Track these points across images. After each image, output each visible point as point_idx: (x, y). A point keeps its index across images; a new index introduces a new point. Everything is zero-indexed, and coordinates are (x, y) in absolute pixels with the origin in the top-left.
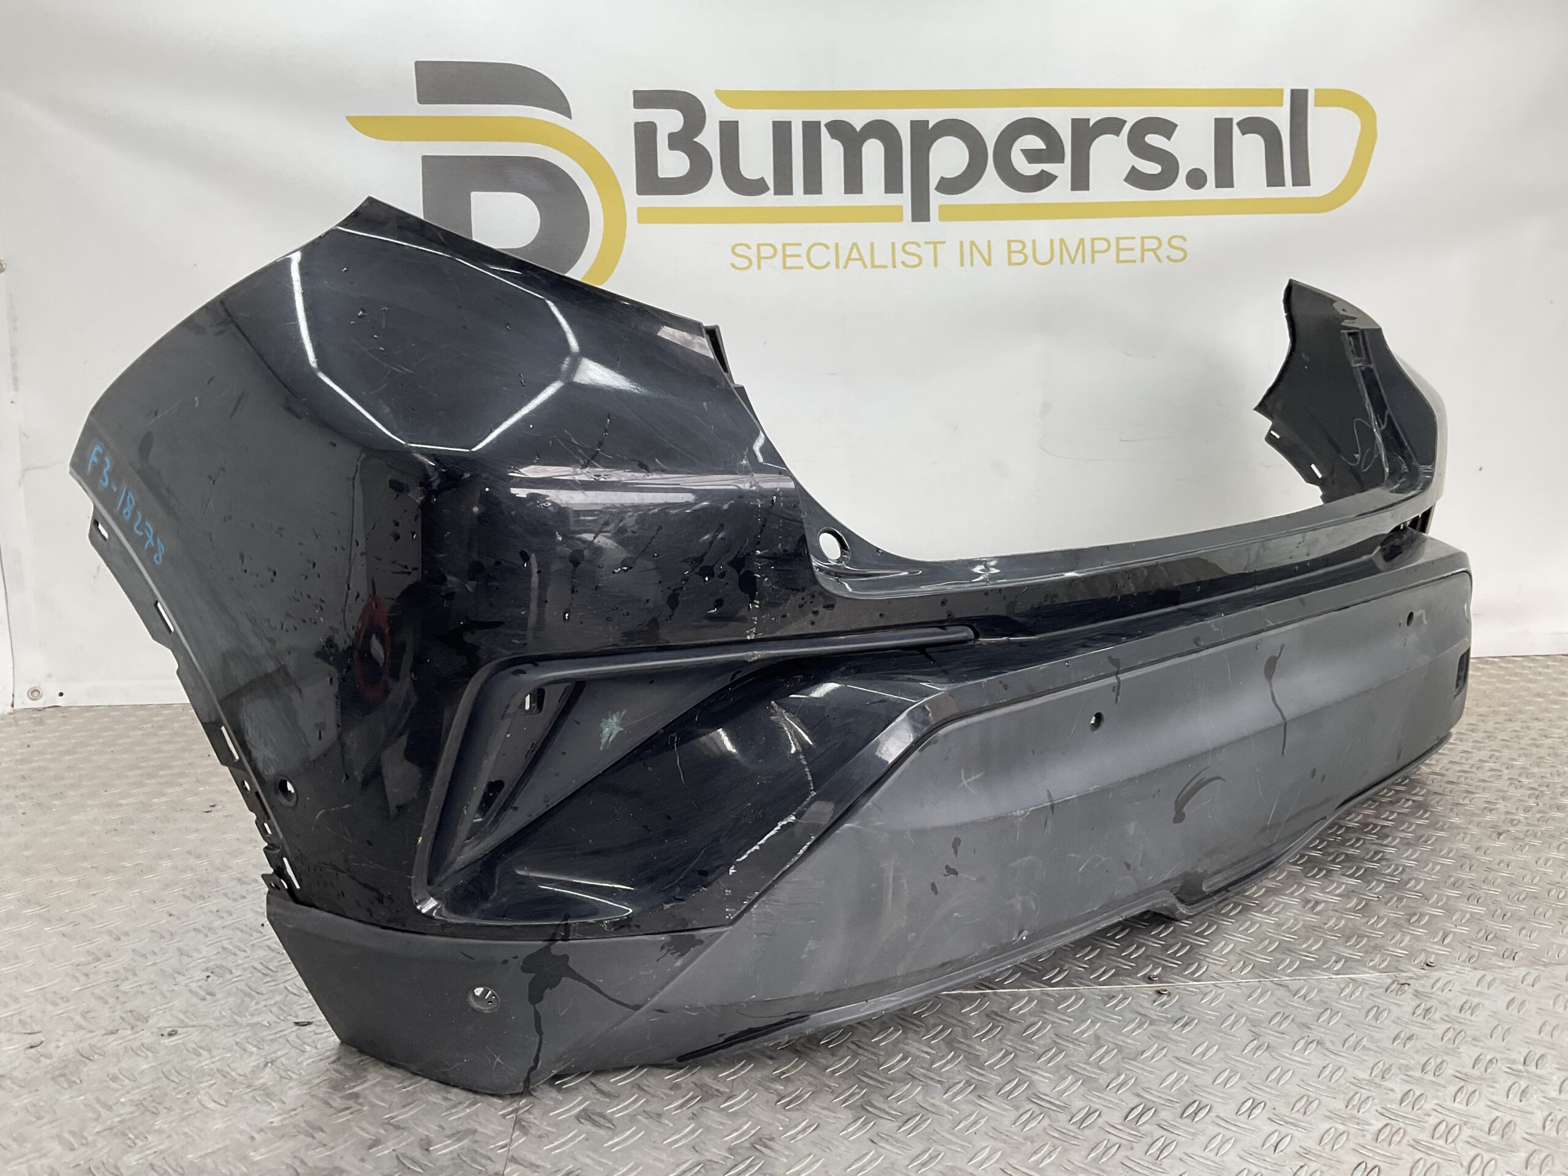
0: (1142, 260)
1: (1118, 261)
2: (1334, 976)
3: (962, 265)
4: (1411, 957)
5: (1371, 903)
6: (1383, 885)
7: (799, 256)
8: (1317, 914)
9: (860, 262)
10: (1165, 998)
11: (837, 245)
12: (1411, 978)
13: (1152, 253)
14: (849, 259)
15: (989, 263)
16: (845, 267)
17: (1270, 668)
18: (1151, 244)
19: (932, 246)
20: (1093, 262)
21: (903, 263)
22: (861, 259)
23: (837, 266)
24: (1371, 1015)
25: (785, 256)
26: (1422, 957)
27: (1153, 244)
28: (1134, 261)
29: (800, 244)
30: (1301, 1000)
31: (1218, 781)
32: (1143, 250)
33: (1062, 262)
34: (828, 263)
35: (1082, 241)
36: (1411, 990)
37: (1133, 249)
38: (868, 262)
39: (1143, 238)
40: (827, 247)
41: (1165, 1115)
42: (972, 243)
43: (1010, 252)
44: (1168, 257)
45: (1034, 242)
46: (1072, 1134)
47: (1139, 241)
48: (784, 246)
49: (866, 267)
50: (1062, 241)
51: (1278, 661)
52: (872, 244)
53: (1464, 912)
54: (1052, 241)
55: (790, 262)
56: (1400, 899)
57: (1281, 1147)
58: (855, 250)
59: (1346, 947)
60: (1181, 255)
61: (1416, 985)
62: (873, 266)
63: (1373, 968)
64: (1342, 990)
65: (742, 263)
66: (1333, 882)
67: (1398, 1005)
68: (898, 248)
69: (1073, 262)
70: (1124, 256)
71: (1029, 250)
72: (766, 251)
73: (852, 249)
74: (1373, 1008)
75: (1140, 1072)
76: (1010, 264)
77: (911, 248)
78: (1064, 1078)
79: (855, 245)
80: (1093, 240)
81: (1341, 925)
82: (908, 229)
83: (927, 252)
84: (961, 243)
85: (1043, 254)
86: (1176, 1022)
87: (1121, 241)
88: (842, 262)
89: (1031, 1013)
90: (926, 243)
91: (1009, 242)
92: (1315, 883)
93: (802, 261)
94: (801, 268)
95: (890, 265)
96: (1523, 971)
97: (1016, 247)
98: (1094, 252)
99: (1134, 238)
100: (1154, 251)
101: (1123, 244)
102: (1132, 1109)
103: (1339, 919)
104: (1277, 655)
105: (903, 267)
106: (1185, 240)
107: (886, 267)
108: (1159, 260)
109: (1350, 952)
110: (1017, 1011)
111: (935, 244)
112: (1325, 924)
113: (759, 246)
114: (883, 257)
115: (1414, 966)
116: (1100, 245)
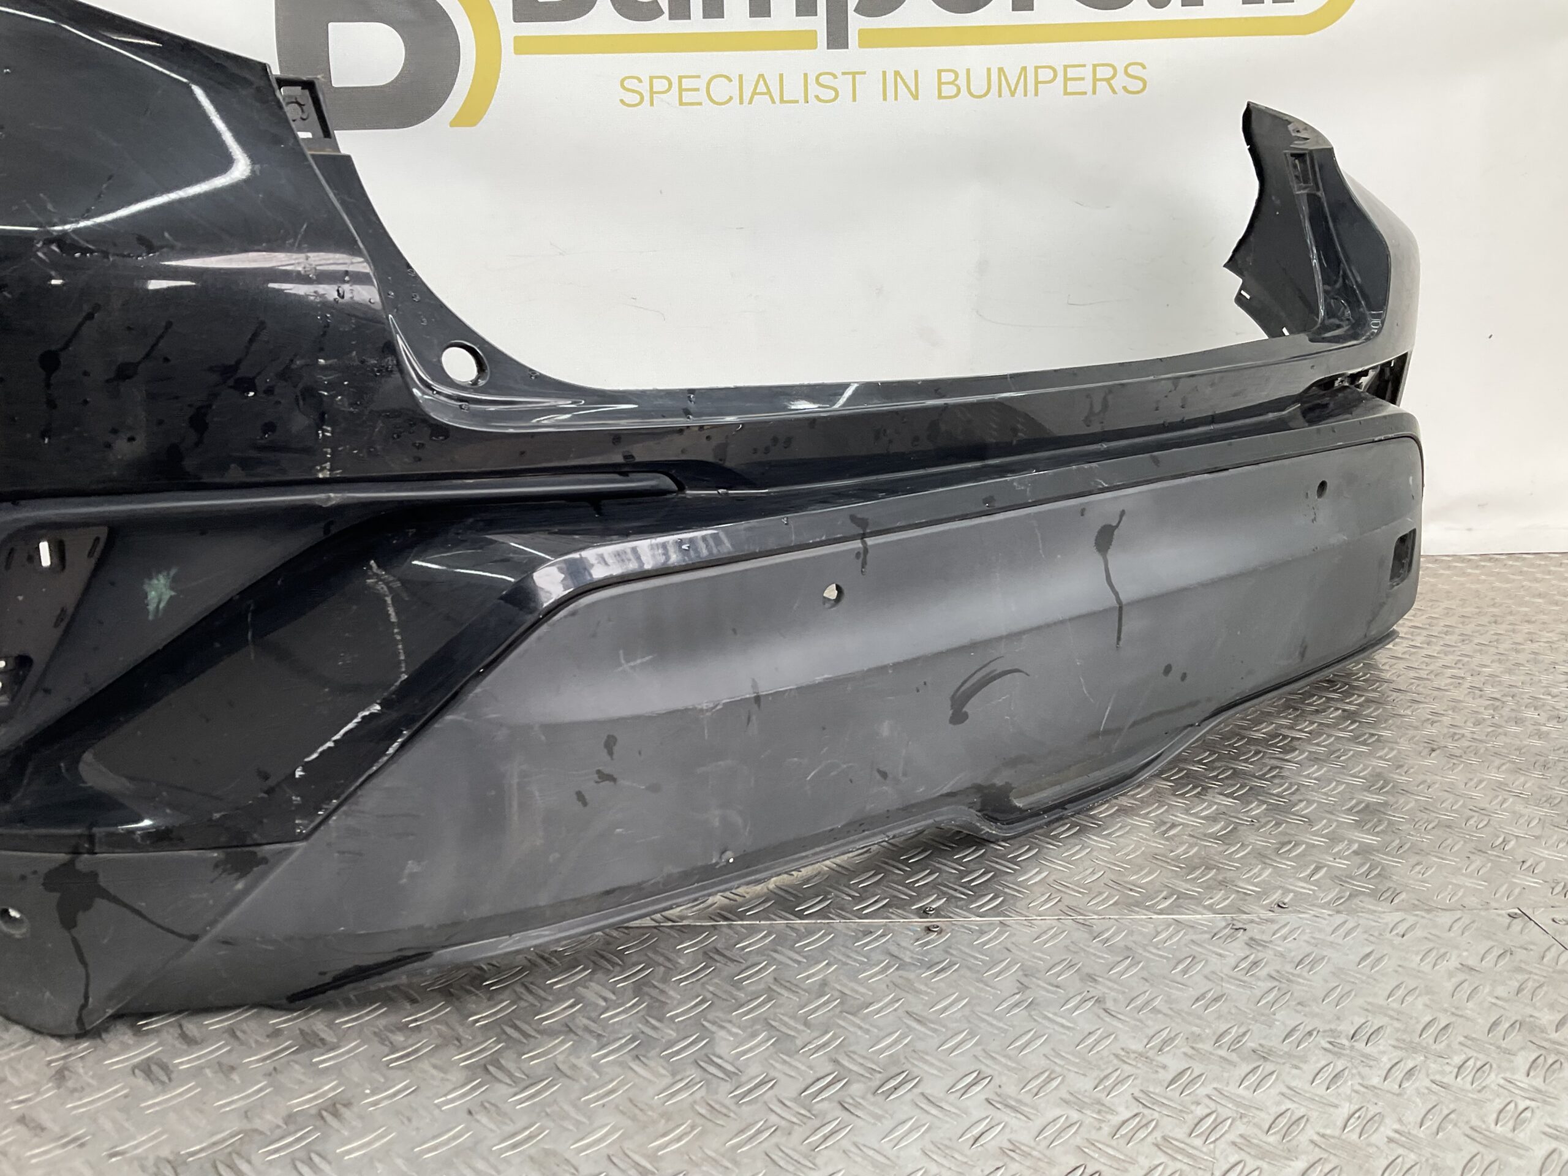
0: (1094, 92)
1: (1066, 93)
2: (1155, 916)
3: (885, 99)
4: (1259, 896)
5: (1240, 828)
6: (1265, 806)
7: (697, 90)
8: (1167, 839)
9: (767, 97)
10: (933, 936)
11: (741, 76)
12: (1252, 921)
13: (1104, 83)
14: (754, 93)
15: (916, 97)
16: (750, 102)
17: (1105, 538)
18: (1104, 73)
19: (850, 77)
20: (1036, 94)
21: (817, 97)
22: (769, 93)
23: (741, 103)
24: (1180, 967)
25: (681, 90)
26: (1276, 896)
27: (1107, 72)
28: (1085, 93)
29: (699, 77)
30: (1100, 945)
31: (1016, 674)
32: (1095, 80)
33: (1000, 96)
34: (731, 98)
35: (1024, 69)
36: (1245, 938)
37: (1083, 79)
38: (777, 99)
39: (1095, 66)
40: (731, 80)
41: (856, 1088)
42: (897, 73)
43: (940, 83)
44: (1125, 88)
45: (968, 71)
46: (724, 1111)
47: (1090, 68)
48: (680, 78)
49: (773, 102)
50: (1001, 70)
51: (1116, 532)
52: (781, 76)
53: (1351, 842)
54: (989, 70)
55: (687, 97)
56: (1278, 824)
57: (982, 1141)
58: (761, 82)
59: (1187, 881)
60: (1139, 85)
61: (1254, 931)
62: (782, 101)
63: (1210, 908)
64: (1158, 933)
65: (634, 98)
66: (1204, 801)
67: (1220, 955)
68: (812, 80)
69: (1013, 94)
70: (1072, 86)
71: (962, 82)
72: (660, 85)
73: (758, 82)
74: (1186, 958)
75: (852, 1029)
76: (940, 97)
77: (825, 80)
78: (754, 1035)
79: (761, 76)
80: (1037, 68)
81: (1191, 854)
82: (822, 57)
83: (844, 84)
84: (884, 73)
85: (979, 86)
86: (929, 968)
87: (1069, 69)
88: (747, 96)
89: (759, 952)
90: (843, 74)
91: (940, 72)
92: (1180, 803)
93: (702, 96)
94: (700, 104)
95: (802, 100)
96: (1398, 916)
97: (947, 77)
98: (1037, 83)
99: (1084, 66)
100: (1108, 80)
101: (1071, 73)
102: (818, 1080)
103: (1191, 846)
104: (1114, 524)
105: (816, 101)
106: (1144, 67)
107: (797, 102)
108: (1114, 92)
109: (1189, 886)
110: (743, 948)
111: (854, 74)
112: (1172, 852)
113: (651, 78)
114: (793, 90)
115: (1263, 907)
116: (1045, 75)
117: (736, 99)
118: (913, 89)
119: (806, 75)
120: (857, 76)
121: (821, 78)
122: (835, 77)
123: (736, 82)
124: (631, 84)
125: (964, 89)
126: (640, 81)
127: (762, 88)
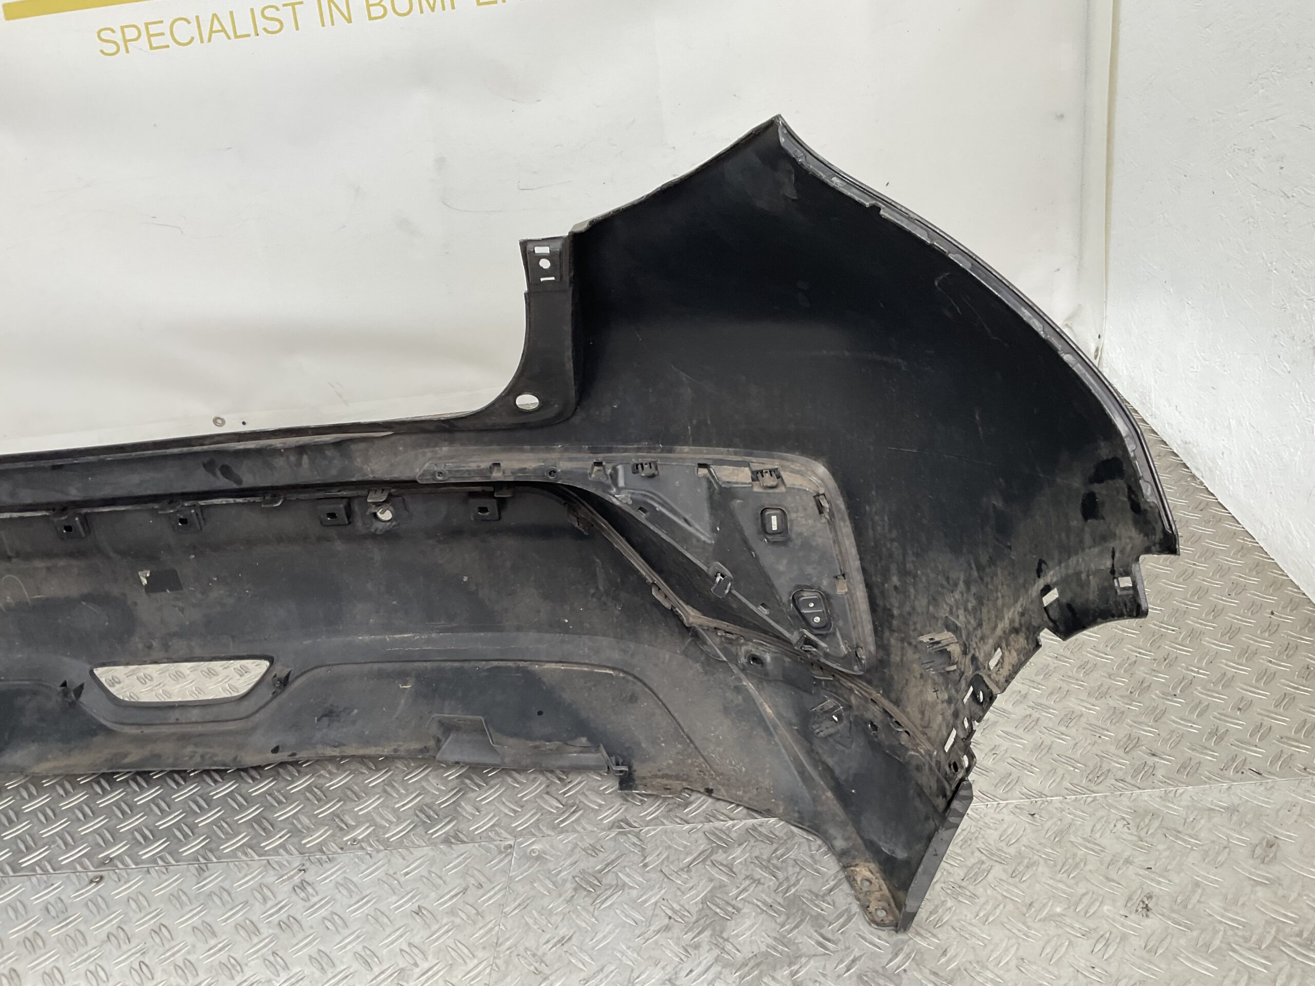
117: (197, 38)
118: (346, 15)
119: (252, 10)
120: (296, 6)
121: (266, 12)
122: (278, 9)
123: (194, 23)
124: (105, 35)
125: (389, 7)
126: (113, 31)
127: (216, 27)
